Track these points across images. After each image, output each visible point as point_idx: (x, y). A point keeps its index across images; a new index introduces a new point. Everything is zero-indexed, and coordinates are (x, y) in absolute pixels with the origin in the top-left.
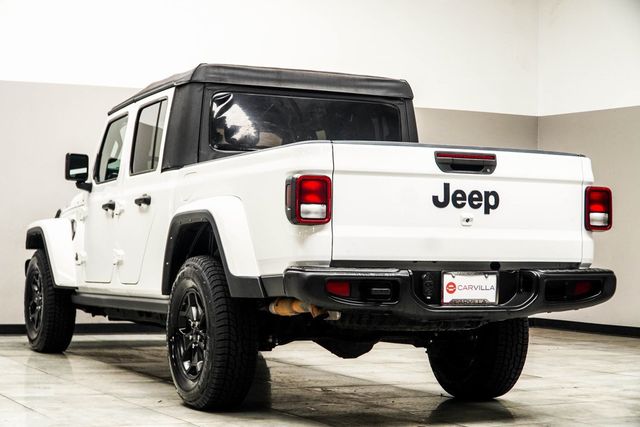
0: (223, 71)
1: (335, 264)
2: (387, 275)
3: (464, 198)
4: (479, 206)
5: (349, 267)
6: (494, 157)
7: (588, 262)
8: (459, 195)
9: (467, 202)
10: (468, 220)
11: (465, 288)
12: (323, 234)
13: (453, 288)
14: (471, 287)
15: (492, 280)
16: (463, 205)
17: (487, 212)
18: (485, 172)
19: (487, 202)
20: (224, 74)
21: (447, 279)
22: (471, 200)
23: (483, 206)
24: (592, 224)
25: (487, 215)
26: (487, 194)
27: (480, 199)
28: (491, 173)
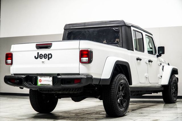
0: (70, 25)
3: (42, 56)
4: (46, 58)
6: (51, 44)
9: (43, 57)
10: (43, 62)
11: (44, 81)
13: (41, 81)
15: (51, 79)
16: (42, 58)
17: (49, 59)
18: (48, 48)
19: (49, 57)
20: (70, 26)
21: (39, 78)
22: (44, 56)
24: (82, 61)
26: (49, 54)
27: (47, 56)
28: (50, 48)
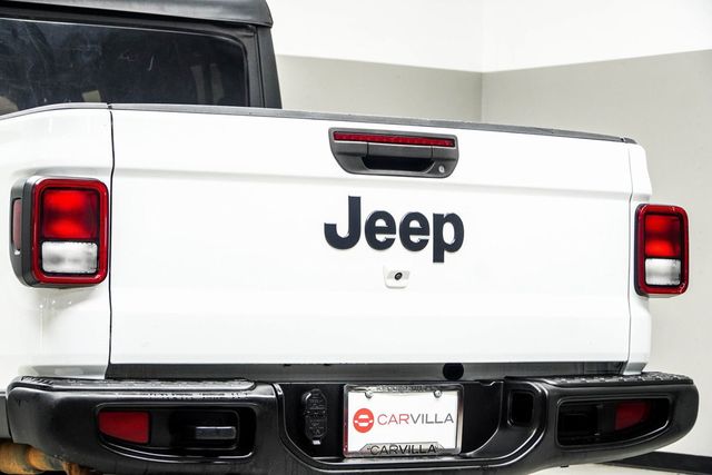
1: (116, 372)
2: (228, 395)
3: (390, 228)
4: (422, 244)
5: (146, 379)
6: (452, 142)
7: (641, 361)
8: (381, 223)
9: (397, 237)
10: (398, 276)
11: (393, 419)
12: (89, 308)
13: (367, 420)
14: (404, 418)
15: (449, 401)
16: (389, 243)
17: (438, 258)
18: (436, 174)
19: (439, 236)
21: (355, 401)
22: (406, 232)
23: (430, 247)
24: (651, 281)
25: (438, 265)
26: (440, 220)
27: (424, 230)
28: (447, 175)
